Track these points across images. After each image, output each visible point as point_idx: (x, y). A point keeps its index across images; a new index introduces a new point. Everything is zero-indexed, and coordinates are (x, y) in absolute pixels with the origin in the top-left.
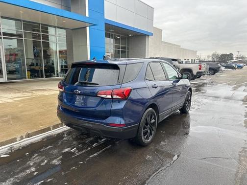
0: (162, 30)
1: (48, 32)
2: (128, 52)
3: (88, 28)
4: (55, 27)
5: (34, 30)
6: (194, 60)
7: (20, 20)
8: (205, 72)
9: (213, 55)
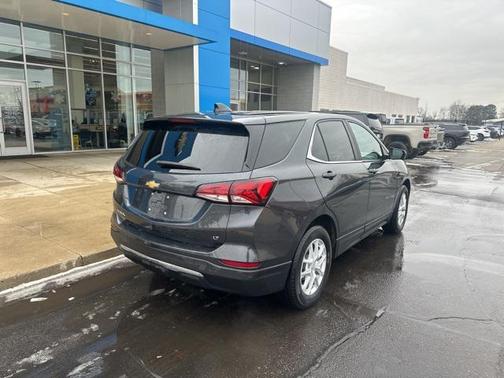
0: (347, 54)
1: (114, 56)
2: (275, 97)
3: (196, 49)
4: (129, 45)
5: (86, 51)
6: (413, 118)
7: (61, 31)
8: (435, 142)
9: (454, 108)
